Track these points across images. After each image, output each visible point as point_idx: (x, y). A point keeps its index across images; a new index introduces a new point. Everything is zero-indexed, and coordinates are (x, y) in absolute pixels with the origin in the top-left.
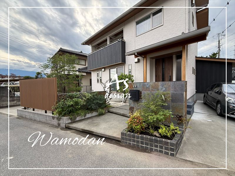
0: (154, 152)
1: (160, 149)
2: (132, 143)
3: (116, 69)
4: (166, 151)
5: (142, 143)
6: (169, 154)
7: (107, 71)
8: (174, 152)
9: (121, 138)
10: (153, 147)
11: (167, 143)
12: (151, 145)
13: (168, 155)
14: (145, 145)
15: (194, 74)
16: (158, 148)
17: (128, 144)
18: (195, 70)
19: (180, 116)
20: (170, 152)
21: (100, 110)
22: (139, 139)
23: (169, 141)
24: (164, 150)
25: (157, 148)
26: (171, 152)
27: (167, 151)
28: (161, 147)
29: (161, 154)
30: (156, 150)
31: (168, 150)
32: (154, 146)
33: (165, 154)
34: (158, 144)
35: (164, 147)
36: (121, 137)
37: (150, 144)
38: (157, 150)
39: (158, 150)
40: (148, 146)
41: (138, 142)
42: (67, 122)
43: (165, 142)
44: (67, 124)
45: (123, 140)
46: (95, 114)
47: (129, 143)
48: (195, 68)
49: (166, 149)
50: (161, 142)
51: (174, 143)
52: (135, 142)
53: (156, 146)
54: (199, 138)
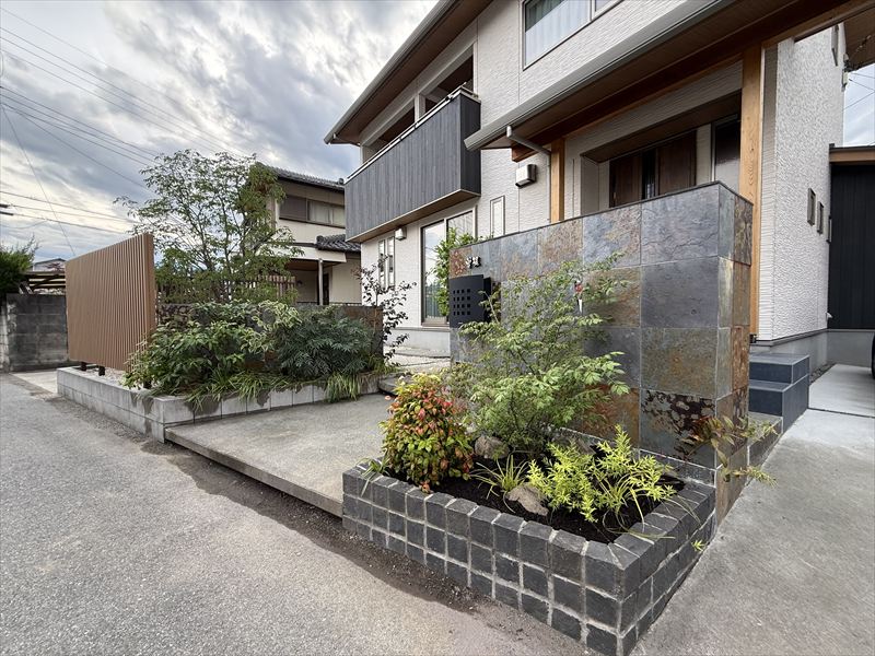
0: (494, 603)
1: (531, 594)
2: (388, 534)
3: (444, 225)
4: (561, 608)
5: (436, 542)
6: (585, 633)
7: (414, 236)
8: (612, 623)
9: (341, 501)
10: (489, 570)
11: (569, 561)
12: (482, 563)
13: (577, 637)
14: (451, 556)
15: (820, 232)
16: (517, 580)
17: (371, 539)
18: (826, 212)
19: (691, 404)
20: (587, 621)
21: (339, 380)
22: (420, 516)
23: (586, 547)
24: (551, 605)
25: (510, 585)
26: (592, 622)
27: (570, 613)
28: (535, 581)
29: (535, 622)
30: (507, 597)
31: (578, 609)
32: (494, 568)
33: (555, 626)
34: (514, 555)
35: (551, 586)
36: (345, 497)
37: (477, 552)
38: (512, 593)
39: (515, 598)
40: (462, 565)
41: (415, 532)
42: (171, 419)
43: (559, 550)
44: (170, 425)
45: (354, 513)
46: (309, 393)
47: (375, 533)
48: (823, 196)
49: (566, 595)
50: (533, 547)
51: (611, 566)
52: (401, 532)
53: (509, 572)
54: (822, 551)
